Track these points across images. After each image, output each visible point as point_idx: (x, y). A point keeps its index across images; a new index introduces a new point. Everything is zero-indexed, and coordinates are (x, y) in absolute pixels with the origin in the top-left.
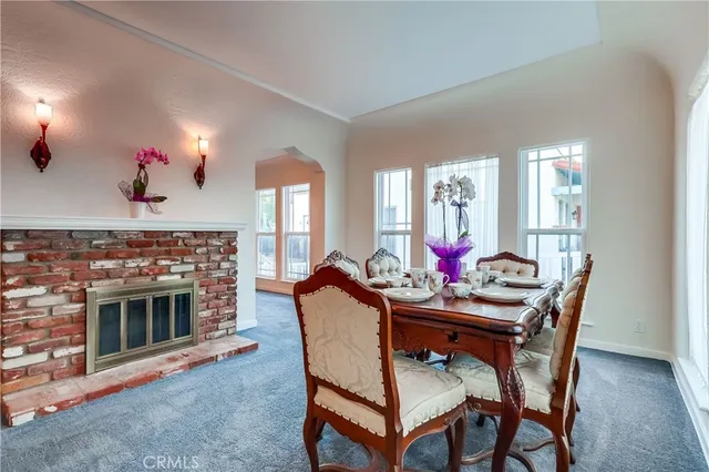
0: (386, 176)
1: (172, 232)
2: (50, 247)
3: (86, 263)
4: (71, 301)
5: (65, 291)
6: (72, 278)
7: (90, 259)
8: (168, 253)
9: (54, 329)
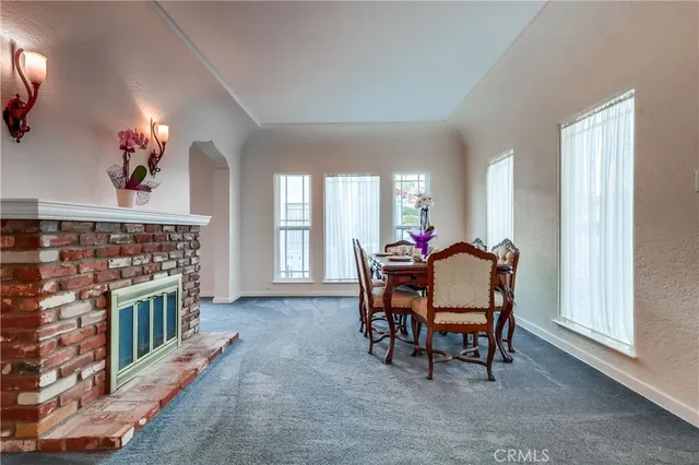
0: (283, 178)
1: (162, 226)
2: (78, 242)
3: (105, 261)
4: (96, 308)
5: (90, 297)
6: (95, 281)
7: (109, 256)
8: (160, 249)
9: (82, 344)
